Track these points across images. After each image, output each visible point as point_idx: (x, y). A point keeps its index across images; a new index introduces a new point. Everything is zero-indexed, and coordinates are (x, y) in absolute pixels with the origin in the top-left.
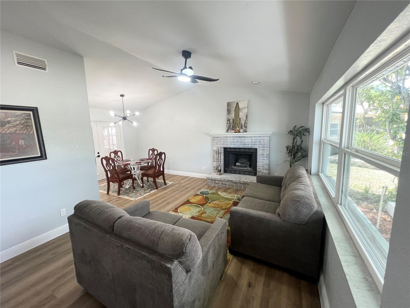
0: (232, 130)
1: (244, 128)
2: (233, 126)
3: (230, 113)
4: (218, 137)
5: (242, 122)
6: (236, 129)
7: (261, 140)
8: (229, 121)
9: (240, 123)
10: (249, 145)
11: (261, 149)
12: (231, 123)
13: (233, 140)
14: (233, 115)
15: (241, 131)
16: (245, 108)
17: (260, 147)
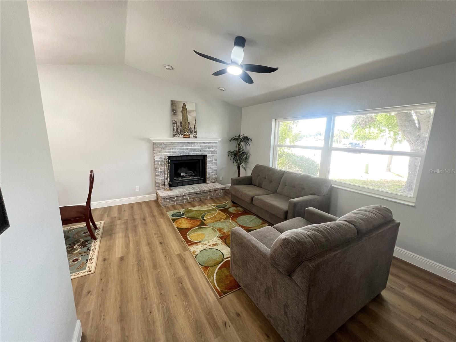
0: (180, 135)
1: (194, 133)
2: (181, 131)
3: (176, 114)
4: (162, 144)
5: (192, 126)
6: (186, 134)
7: (210, 146)
8: (176, 124)
9: (189, 128)
10: (199, 152)
11: (210, 156)
12: (179, 127)
13: (182, 146)
14: (179, 118)
15: (191, 136)
16: (193, 111)
17: (209, 153)
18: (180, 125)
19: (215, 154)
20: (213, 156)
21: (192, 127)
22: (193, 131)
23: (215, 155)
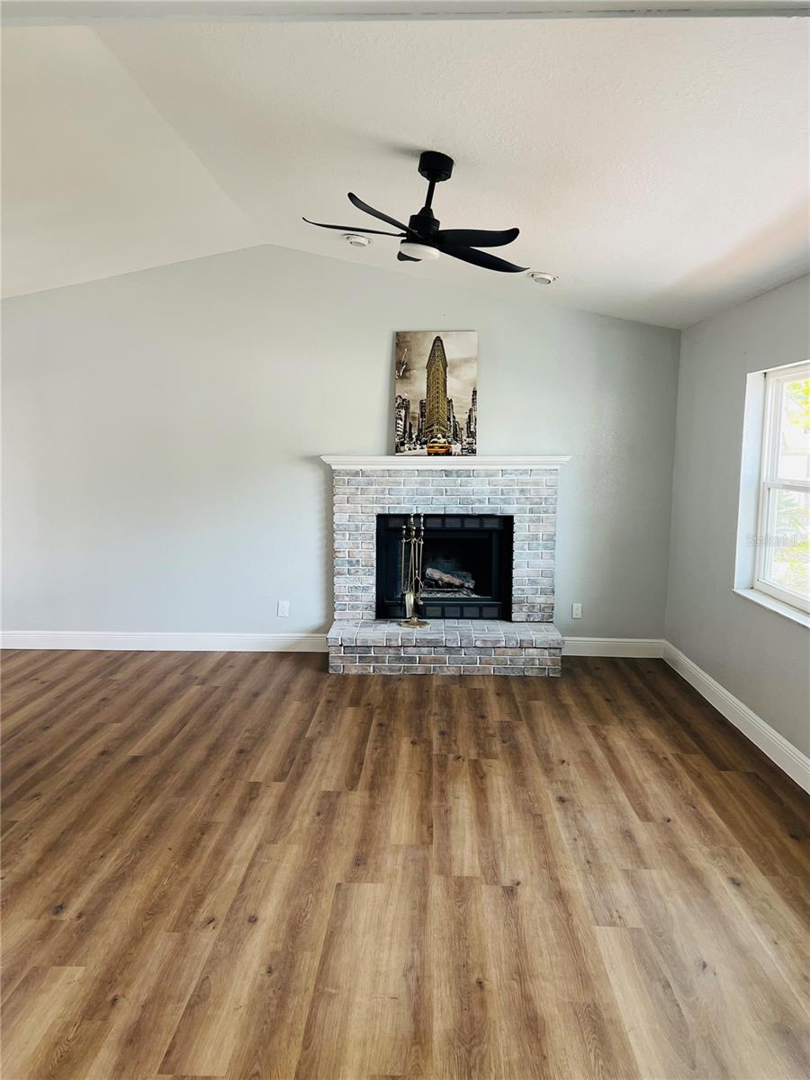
0: (418, 447)
1: (464, 438)
2: (420, 430)
3: (407, 378)
4: (356, 474)
5: (460, 413)
6: (436, 442)
7: (527, 484)
8: (407, 409)
9: (449, 419)
10: (484, 503)
11: (527, 519)
12: (414, 418)
13: (422, 483)
14: (418, 388)
15: (456, 448)
16: (467, 361)
17: (522, 510)
18: (418, 411)
19: (545, 512)
20: (539, 520)
21: (461, 418)
22: (464, 432)
23: (547, 518)
